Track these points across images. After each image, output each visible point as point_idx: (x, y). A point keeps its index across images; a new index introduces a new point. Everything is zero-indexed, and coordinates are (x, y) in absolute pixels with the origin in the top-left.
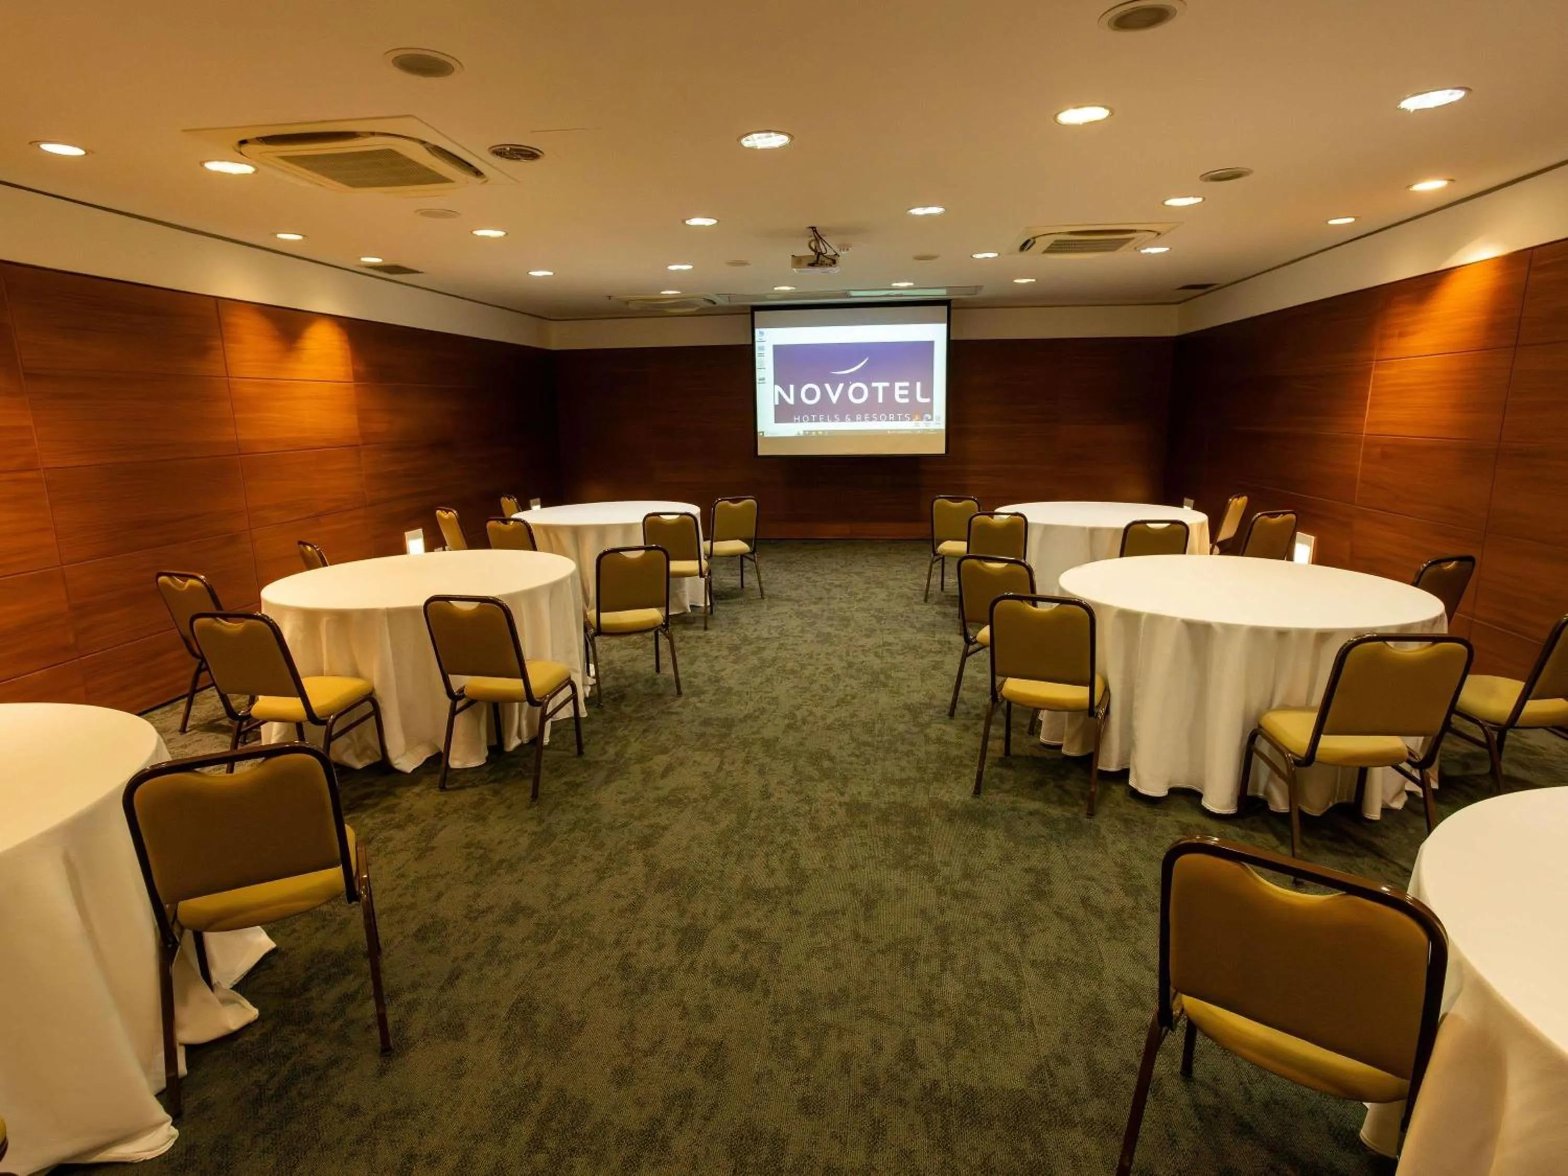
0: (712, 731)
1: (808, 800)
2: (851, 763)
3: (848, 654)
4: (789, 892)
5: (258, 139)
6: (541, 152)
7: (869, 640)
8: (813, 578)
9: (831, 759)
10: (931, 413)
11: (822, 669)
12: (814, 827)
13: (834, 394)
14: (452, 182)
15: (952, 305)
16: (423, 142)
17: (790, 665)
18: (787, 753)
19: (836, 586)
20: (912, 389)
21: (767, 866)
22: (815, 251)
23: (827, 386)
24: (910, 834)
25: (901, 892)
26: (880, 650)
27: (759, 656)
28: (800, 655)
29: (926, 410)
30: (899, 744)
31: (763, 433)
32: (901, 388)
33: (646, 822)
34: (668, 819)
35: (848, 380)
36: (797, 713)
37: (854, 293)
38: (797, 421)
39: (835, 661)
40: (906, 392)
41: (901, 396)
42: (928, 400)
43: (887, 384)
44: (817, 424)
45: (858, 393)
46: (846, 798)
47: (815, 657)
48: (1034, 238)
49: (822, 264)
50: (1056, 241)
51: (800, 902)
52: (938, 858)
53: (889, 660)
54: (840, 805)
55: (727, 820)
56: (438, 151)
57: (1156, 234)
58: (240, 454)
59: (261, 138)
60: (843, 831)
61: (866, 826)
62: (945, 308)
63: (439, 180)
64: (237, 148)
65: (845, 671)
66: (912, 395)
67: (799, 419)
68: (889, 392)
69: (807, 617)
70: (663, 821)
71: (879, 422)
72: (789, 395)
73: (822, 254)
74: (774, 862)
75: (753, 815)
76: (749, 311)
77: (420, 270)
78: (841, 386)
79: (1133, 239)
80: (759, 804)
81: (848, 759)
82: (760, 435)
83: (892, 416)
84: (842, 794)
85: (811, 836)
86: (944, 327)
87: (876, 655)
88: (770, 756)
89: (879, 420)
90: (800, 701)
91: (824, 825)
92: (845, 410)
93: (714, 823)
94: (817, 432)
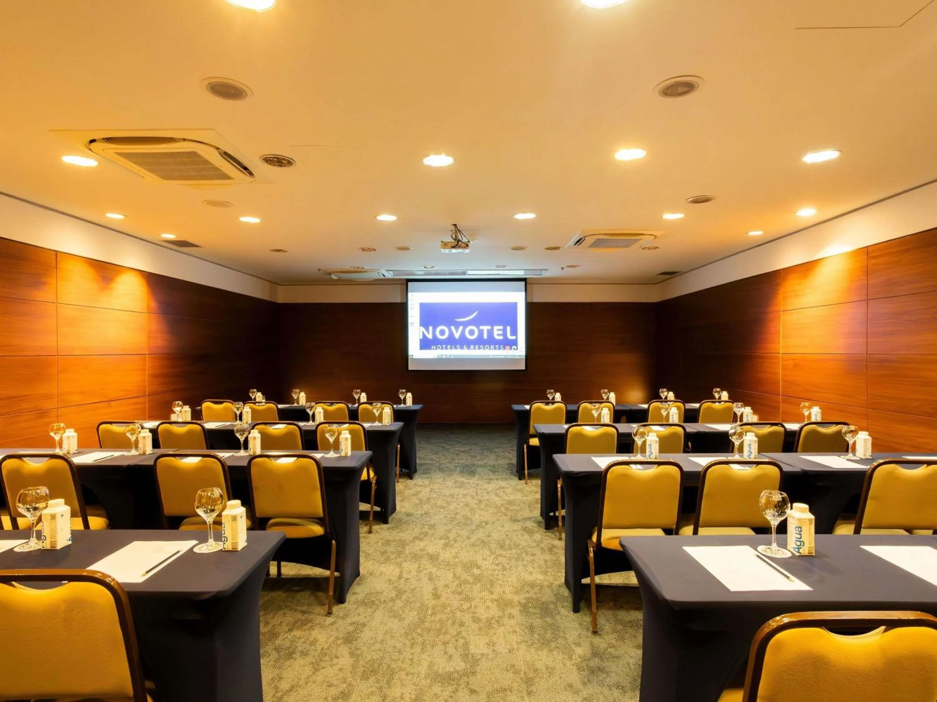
0: (392, 549)
1: (468, 599)
2: (494, 570)
3: (477, 495)
4: (466, 674)
5: (104, 139)
6: (295, 161)
7: (490, 485)
8: (446, 447)
9: (479, 567)
10: (516, 345)
11: (462, 505)
12: (476, 620)
13: (457, 331)
14: (232, 179)
15: (528, 282)
16: (218, 149)
17: (440, 502)
18: (448, 565)
19: (462, 452)
20: (505, 330)
21: (446, 653)
22: (455, 240)
23: (453, 328)
24: (545, 621)
25: (551, 671)
26: (498, 491)
27: (418, 497)
28: (446, 496)
29: (513, 344)
30: (524, 555)
31: (412, 356)
32: (498, 330)
33: (349, 621)
34: (366, 617)
35: (466, 324)
36: (449, 535)
37: (470, 272)
38: (434, 349)
39: (469, 499)
40: (501, 332)
41: (498, 335)
42: (514, 338)
43: (489, 327)
44: (446, 351)
45: (472, 332)
46: (495, 596)
47: (456, 497)
48: (585, 237)
49: (460, 247)
50: (598, 239)
51: (475, 682)
52: (571, 640)
53: (506, 498)
54: (492, 601)
55: (411, 616)
56: (226, 155)
57: (654, 237)
58: (58, 355)
59: (106, 138)
60: (497, 621)
61: (513, 617)
62: (523, 283)
63: (225, 177)
64: (87, 145)
65: (477, 506)
66: (505, 334)
67: (435, 347)
68: (490, 332)
69: (446, 471)
70: (361, 619)
71: (484, 351)
72: (428, 333)
73: (460, 241)
74: (451, 649)
75: (430, 612)
76: (405, 283)
77: (201, 246)
78: (461, 328)
79: (641, 239)
80: (432, 603)
81: (491, 567)
82: (410, 357)
83: (492, 347)
84: (492, 593)
85: (475, 626)
86: (523, 294)
87: (497, 495)
88: (435, 566)
89: (484, 349)
90: (450, 526)
91: (483, 617)
92: (463, 342)
93: (401, 619)
94: (446, 356)
